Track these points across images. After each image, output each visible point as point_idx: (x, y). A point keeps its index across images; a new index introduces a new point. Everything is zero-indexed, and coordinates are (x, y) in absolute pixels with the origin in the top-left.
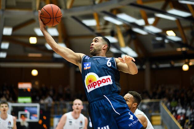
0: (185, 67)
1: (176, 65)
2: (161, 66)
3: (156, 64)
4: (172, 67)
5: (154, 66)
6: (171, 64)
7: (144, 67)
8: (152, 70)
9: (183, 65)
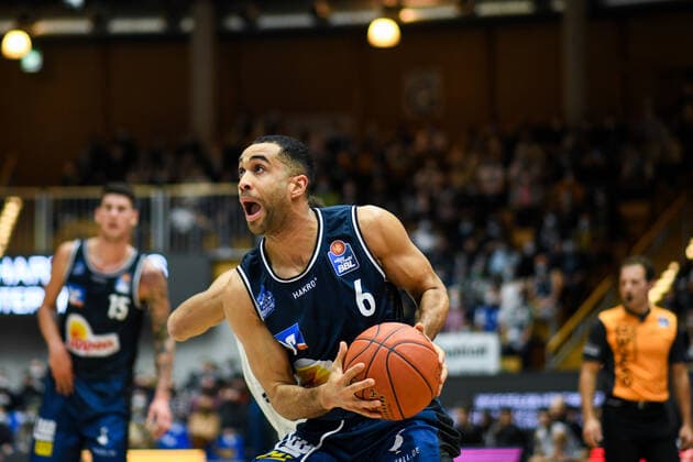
0: (383, 33)
1: (341, 18)
2: (270, 22)
3: (243, 15)
4: (323, 30)
5: (234, 23)
6: (313, 12)
7: (187, 25)
8: (223, 38)
9: (373, 20)
